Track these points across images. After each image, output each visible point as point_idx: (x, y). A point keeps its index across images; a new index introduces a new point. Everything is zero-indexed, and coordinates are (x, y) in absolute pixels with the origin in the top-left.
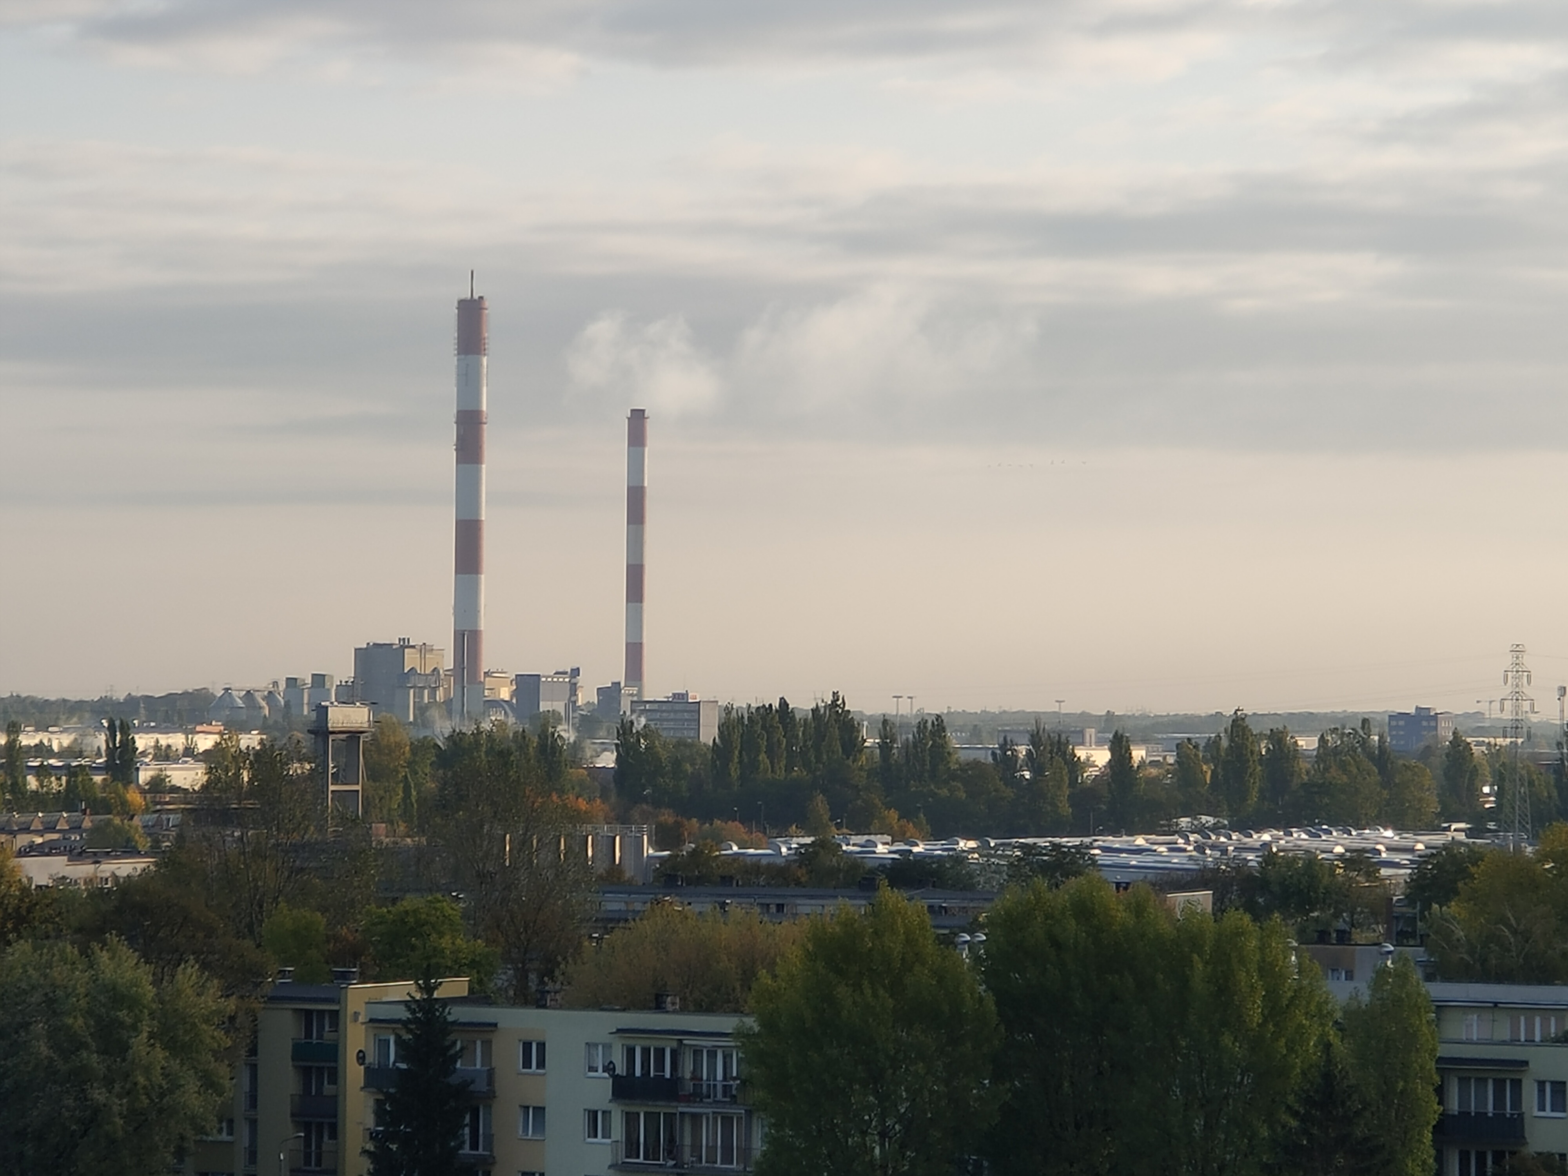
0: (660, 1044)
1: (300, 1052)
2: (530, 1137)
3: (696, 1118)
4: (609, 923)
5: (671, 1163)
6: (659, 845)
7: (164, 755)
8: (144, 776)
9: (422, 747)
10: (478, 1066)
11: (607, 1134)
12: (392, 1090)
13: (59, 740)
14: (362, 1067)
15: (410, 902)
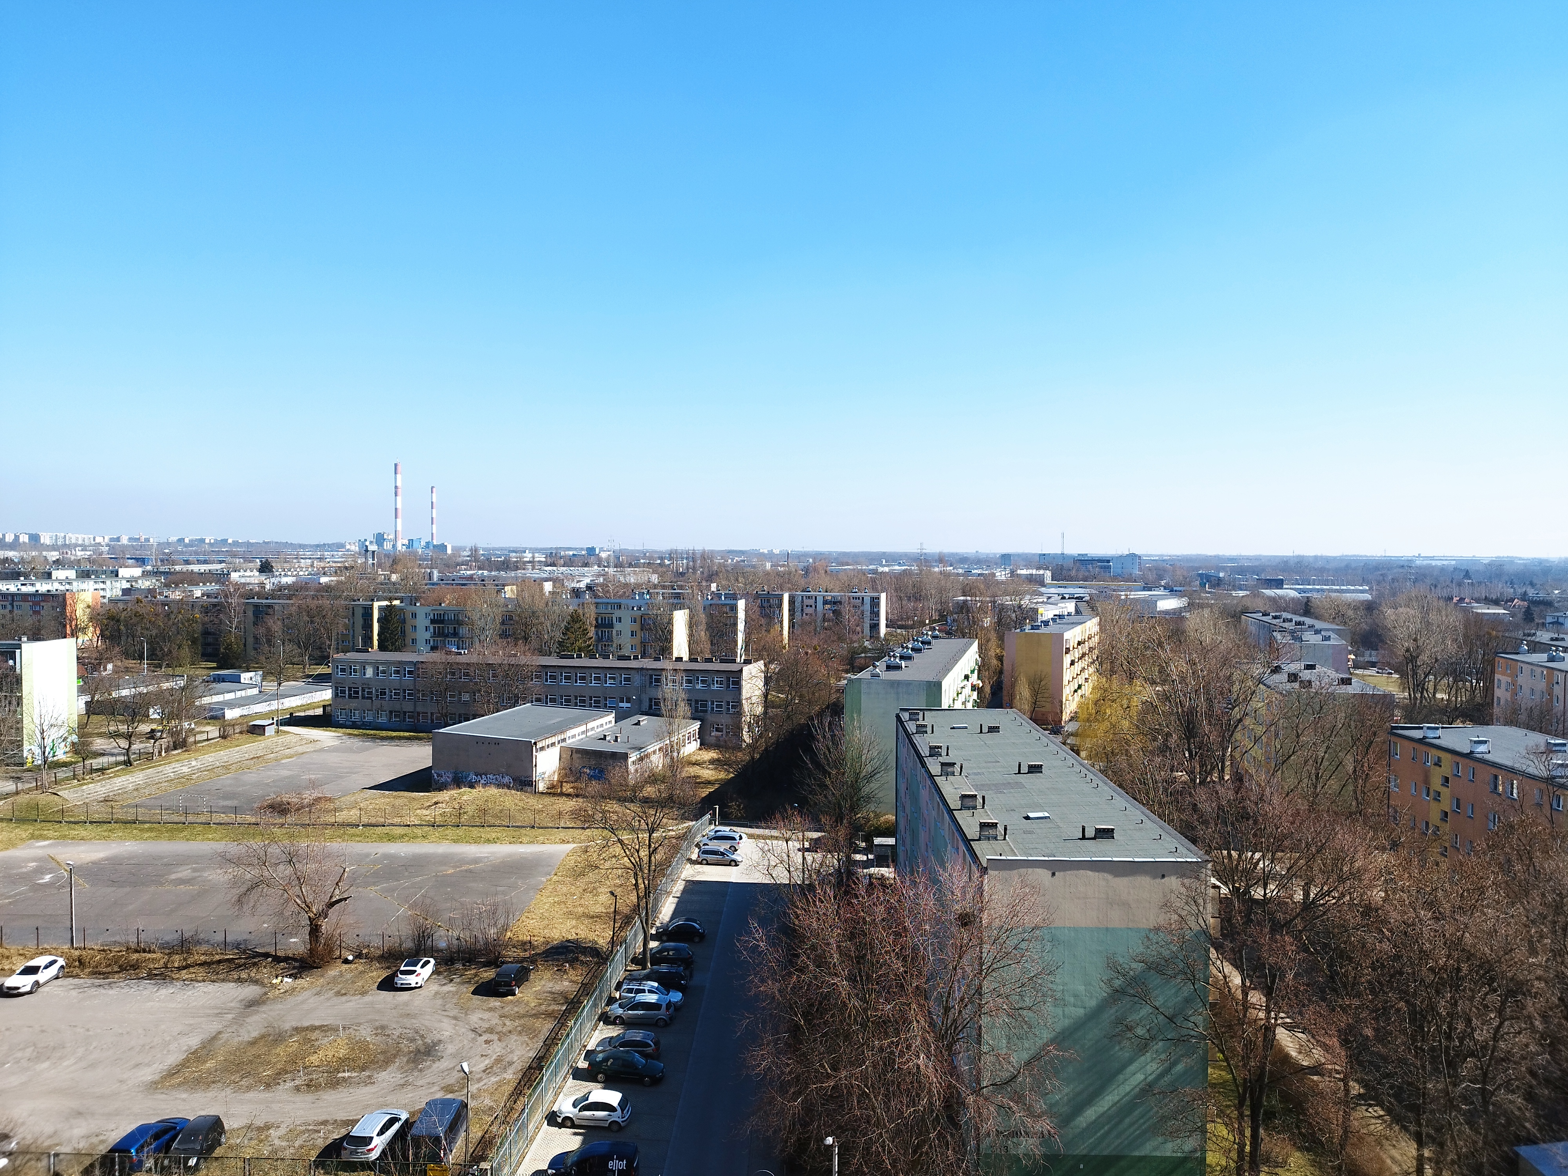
0: (441, 613)
1: (363, 616)
2: (413, 632)
3: (448, 627)
10: (402, 618)
11: (429, 631)
12: (383, 622)
14: (377, 619)
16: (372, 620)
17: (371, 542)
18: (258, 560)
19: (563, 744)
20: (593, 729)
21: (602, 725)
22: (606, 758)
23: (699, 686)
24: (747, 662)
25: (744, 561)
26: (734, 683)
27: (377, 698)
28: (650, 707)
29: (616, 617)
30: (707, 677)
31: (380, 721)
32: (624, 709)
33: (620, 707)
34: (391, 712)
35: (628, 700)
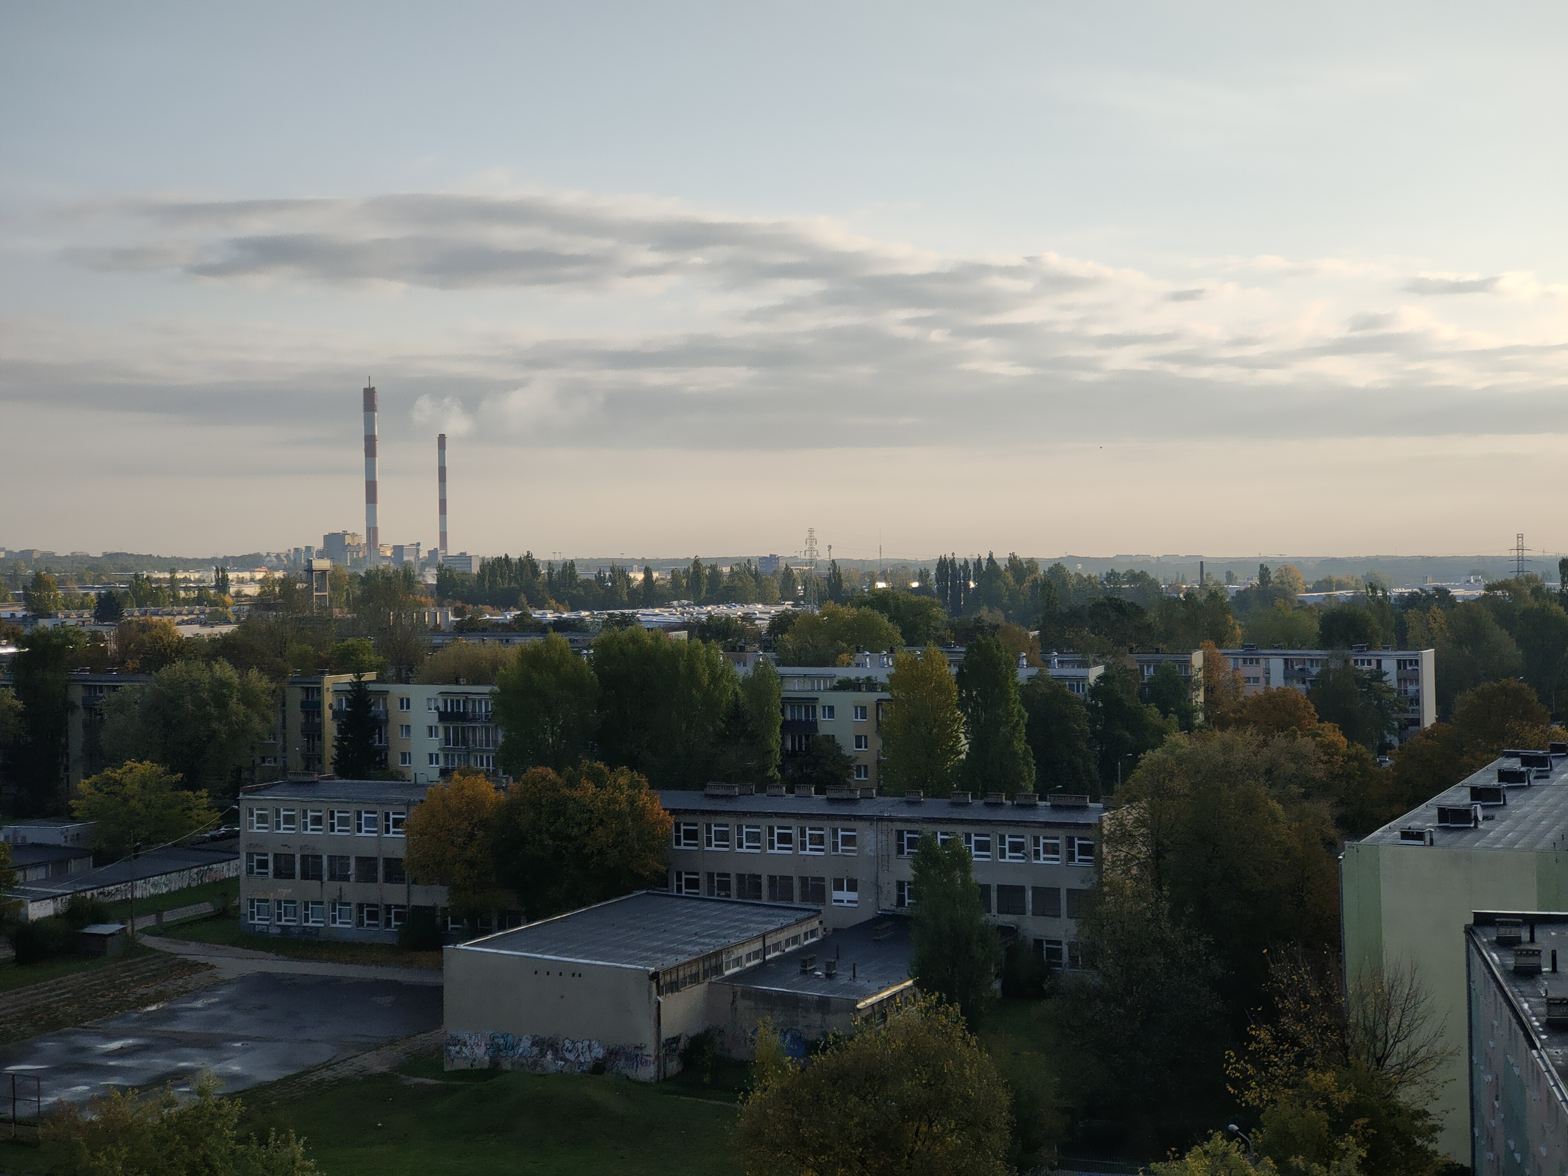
0: (459, 698)
1: (304, 705)
2: (404, 737)
3: (474, 728)
4: (435, 648)
5: (464, 747)
6: (456, 616)
7: (241, 581)
8: (232, 590)
9: (353, 576)
10: (381, 709)
11: (436, 736)
12: (344, 720)
13: (194, 576)
14: (331, 711)
15: (350, 641)
16: (320, 714)
17: (319, 553)
20: (776, 946)
21: (795, 939)
26: (1084, 850)
27: (332, 877)
28: (901, 901)
29: (824, 707)
30: (1022, 837)
31: (337, 925)
32: (845, 904)
33: (836, 901)
34: (360, 907)
35: (853, 886)
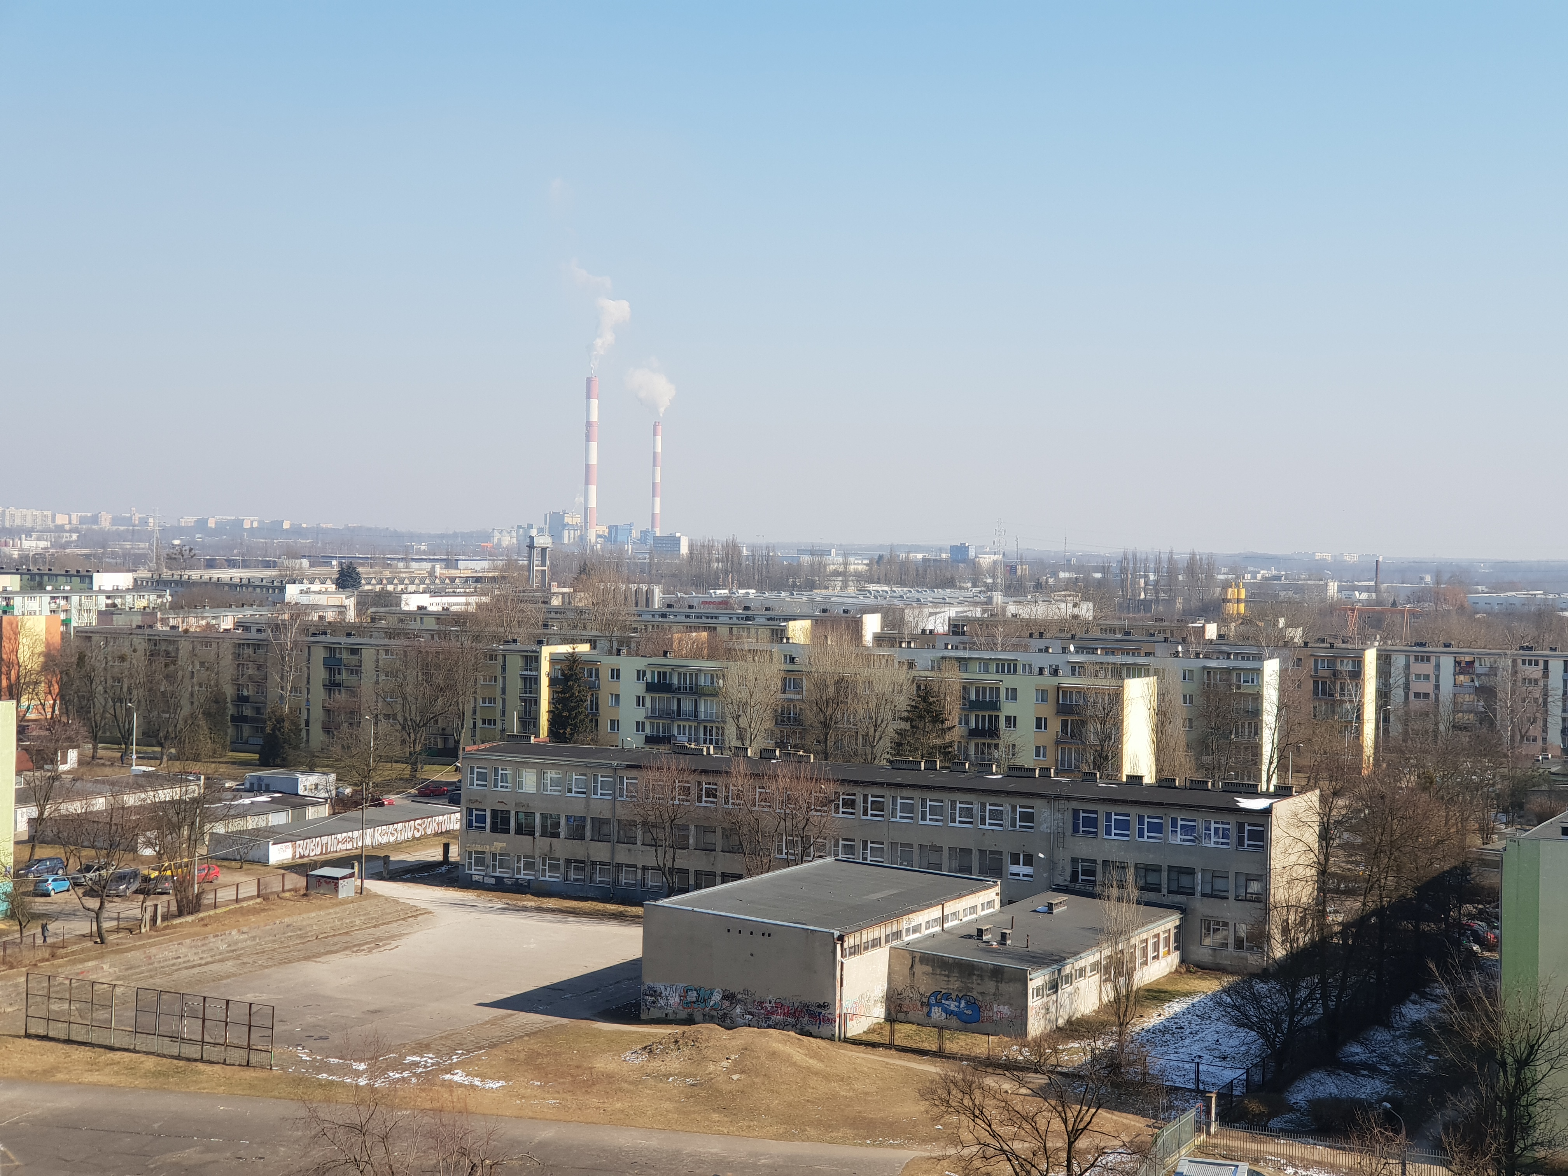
0: (665, 670)
1: (523, 672)
2: (613, 706)
10: (593, 678)
11: (643, 705)
12: (558, 687)
14: (547, 678)
16: (538, 682)
17: (541, 531)
18: (334, 562)
19: (895, 943)
20: (954, 915)
21: (973, 909)
22: (981, 976)
23: (1178, 839)
24: (1283, 792)
25: (1278, 578)
26: (1253, 835)
27: (544, 834)
28: (1074, 875)
29: (1007, 689)
30: (1194, 821)
31: (547, 879)
32: (1021, 878)
33: (1012, 874)
34: (568, 861)
35: (1029, 860)
